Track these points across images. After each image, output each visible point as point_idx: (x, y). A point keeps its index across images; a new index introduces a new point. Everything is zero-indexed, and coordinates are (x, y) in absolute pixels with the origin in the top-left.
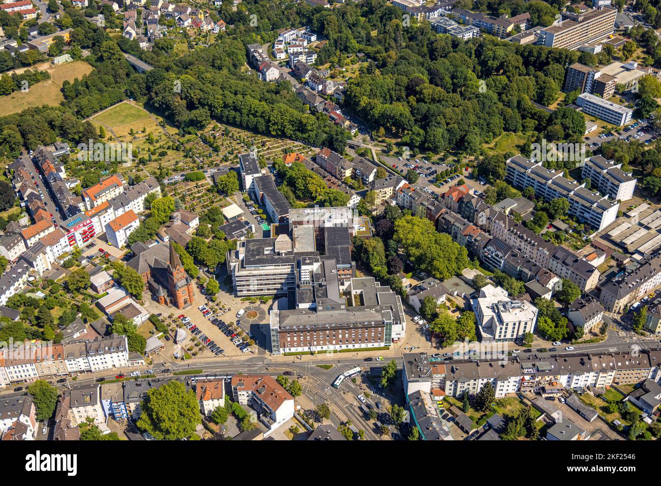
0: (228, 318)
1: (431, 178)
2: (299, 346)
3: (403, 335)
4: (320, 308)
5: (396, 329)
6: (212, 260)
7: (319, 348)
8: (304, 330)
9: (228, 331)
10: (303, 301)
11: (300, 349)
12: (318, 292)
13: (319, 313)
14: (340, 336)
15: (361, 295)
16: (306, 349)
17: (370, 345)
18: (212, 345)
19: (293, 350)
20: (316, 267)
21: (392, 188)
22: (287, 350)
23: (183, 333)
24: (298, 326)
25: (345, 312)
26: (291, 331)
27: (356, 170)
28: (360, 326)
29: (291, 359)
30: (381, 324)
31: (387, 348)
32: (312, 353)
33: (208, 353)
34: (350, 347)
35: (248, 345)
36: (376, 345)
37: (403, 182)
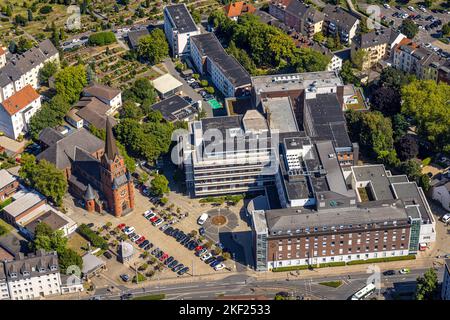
0: (187, 226)
1: (434, 31)
2: (293, 257)
3: (433, 238)
4: (322, 204)
5: (425, 230)
6: (152, 149)
7: (320, 261)
8: (301, 236)
9: (190, 242)
10: (296, 196)
11: (294, 263)
12: (315, 184)
13: (320, 212)
14: (350, 242)
15: (368, 189)
16: (303, 262)
17: (389, 254)
18: (171, 263)
19: (285, 264)
20: (305, 151)
21: (385, 45)
22: (277, 264)
23: (129, 247)
24: (293, 230)
25: (355, 208)
26: (284, 237)
27: (329, 23)
28: (376, 226)
29: (283, 276)
30: (407, 224)
31: (411, 257)
32: (311, 268)
33: (166, 272)
34: (363, 257)
35: (221, 260)
36: (398, 253)
37: (401, 37)
